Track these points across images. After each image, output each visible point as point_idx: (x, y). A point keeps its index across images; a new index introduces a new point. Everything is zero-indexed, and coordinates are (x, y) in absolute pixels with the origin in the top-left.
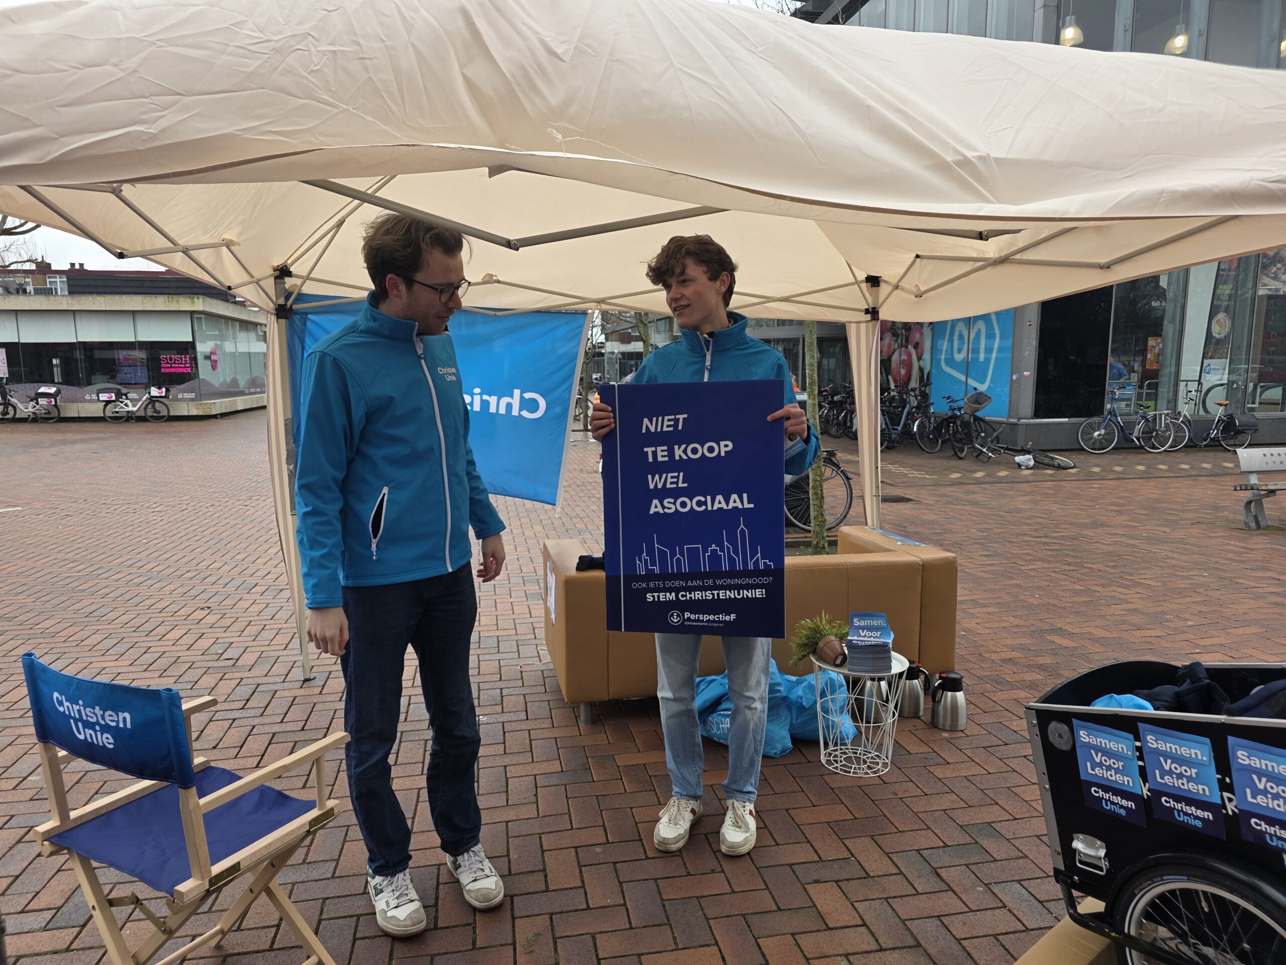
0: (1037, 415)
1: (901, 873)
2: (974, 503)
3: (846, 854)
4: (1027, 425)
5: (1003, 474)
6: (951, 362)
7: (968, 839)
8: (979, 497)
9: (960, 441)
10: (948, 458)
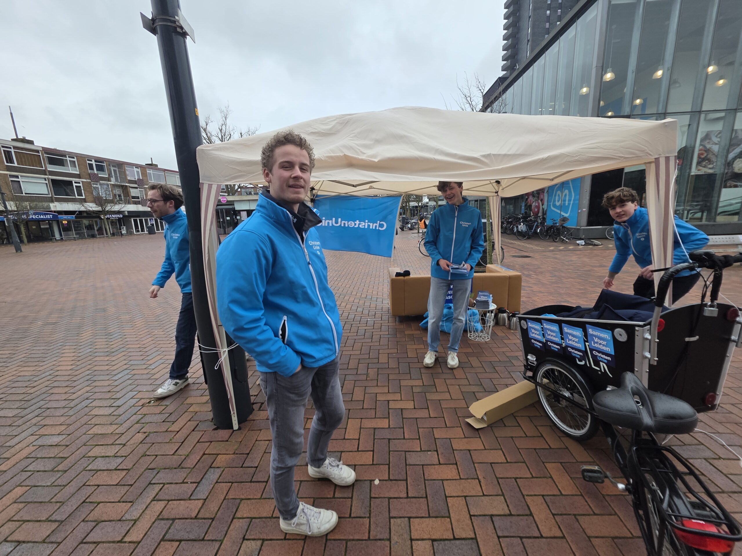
0: (588, 225)
1: (483, 367)
2: (556, 258)
3: (468, 361)
4: (584, 229)
5: (571, 247)
6: (555, 206)
7: (508, 360)
8: (558, 256)
9: (556, 235)
10: (551, 242)
